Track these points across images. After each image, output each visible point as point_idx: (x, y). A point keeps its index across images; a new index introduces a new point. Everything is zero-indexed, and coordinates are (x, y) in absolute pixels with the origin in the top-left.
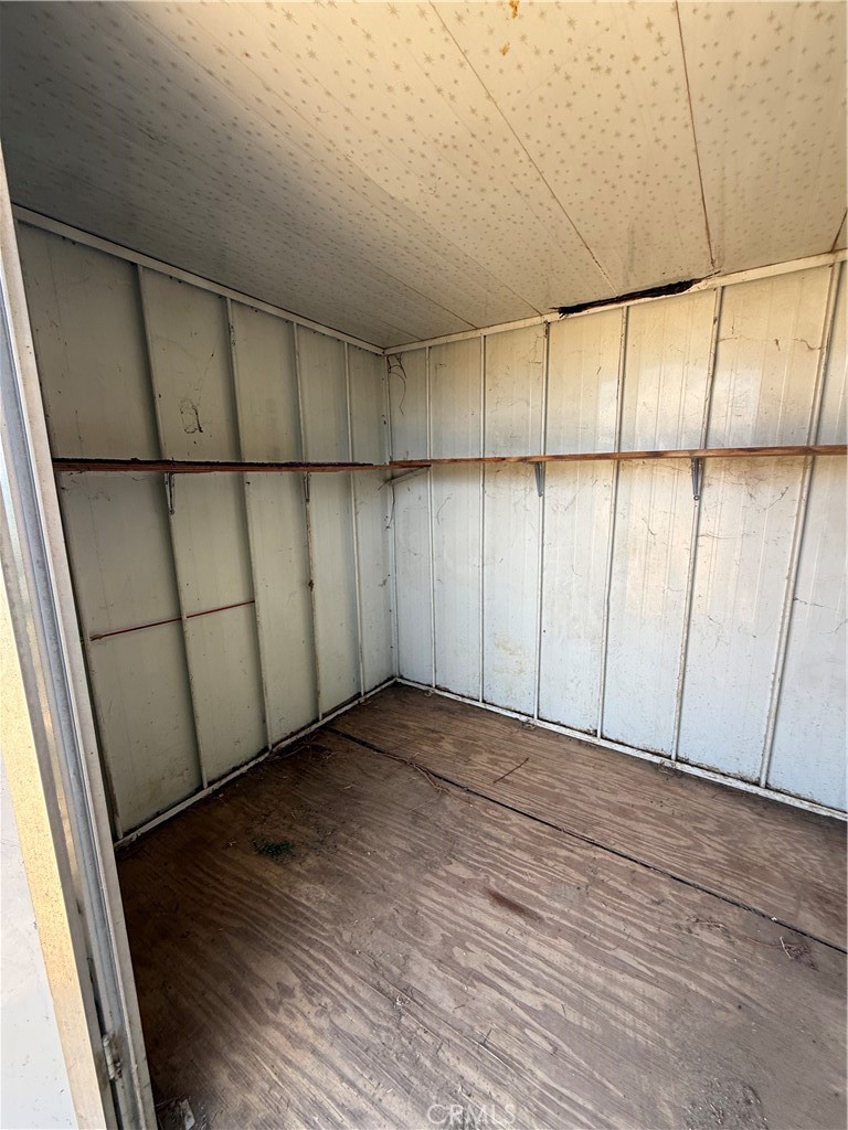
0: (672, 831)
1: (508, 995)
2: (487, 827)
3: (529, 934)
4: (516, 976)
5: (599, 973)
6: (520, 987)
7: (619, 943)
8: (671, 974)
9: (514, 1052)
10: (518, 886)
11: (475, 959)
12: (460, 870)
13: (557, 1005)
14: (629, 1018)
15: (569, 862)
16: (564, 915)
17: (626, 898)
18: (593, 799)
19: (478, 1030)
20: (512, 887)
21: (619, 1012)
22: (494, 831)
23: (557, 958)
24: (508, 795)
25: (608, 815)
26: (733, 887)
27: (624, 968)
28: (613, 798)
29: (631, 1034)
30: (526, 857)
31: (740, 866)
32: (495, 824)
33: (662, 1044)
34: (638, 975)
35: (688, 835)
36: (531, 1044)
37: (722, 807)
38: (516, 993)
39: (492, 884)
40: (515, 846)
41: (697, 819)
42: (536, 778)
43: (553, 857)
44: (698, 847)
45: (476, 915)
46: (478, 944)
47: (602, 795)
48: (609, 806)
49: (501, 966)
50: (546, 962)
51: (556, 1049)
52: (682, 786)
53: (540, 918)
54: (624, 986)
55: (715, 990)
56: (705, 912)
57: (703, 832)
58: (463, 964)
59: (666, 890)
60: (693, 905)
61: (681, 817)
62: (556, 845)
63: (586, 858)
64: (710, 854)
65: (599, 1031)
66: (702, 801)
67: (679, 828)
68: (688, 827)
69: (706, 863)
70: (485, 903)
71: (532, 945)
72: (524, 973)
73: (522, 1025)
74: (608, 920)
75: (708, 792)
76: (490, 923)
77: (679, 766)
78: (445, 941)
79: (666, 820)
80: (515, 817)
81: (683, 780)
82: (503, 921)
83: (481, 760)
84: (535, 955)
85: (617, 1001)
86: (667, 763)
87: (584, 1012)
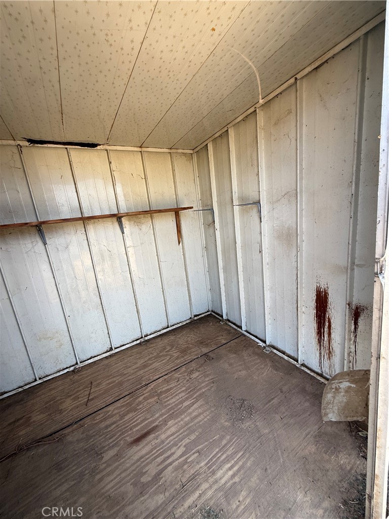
0: (162, 358)
1: (173, 461)
2: (103, 425)
3: (159, 435)
4: (169, 453)
5: (186, 417)
6: (173, 454)
7: (181, 402)
8: (198, 394)
9: (192, 472)
10: (139, 427)
11: (152, 470)
12: (112, 453)
13: (187, 441)
14: (202, 416)
15: (146, 399)
16: (161, 415)
17: (171, 389)
18: (132, 372)
19: (177, 487)
20: (137, 431)
21: (199, 419)
22: (108, 422)
23: (173, 429)
24: (99, 403)
25: (141, 372)
26: (188, 358)
27: (189, 407)
28: (138, 365)
29: (206, 420)
30: (130, 415)
31: (184, 351)
32: (105, 419)
33: (212, 411)
34: (193, 404)
35: (166, 355)
36: (192, 462)
37: (166, 340)
38: (175, 457)
39: (129, 439)
40: (122, 417)
41: (165, 349)
42: (104, 386)
43: (140, 403)
44: (171, 356)
45: (136, 458)
46: (145, 466)
47: (134, 367)
48: (140, 369)
49: (162, 458)
50: (172, 435)
51: (198, 452)
52: (152, 344)
53: (157, 426)
54: (193, 411)
55: (207, 385)
56: (189, 370)
57: (168, 351)
58: (150, 479)
59: (176, 375)
60: (185, 372)
61: (160, 352)
62: (136, 398)
63: (150, 391)
64: (176, 355)
65: (200, 430)
66: (161, 343)
67: (163, 355)
68: (164, 353)
69: (177, 358)
70: (135, 448)
71: (163, 437)
72: (170, 448)
73: (185, 462)
74: (173, 400)
75: (159, 339)
76: (144, 452)
77: (146, 338)
78: (135, 484)
79: (158, 357)
80: (111, 408)
81: (150, 342)
82: (147, 444)
83: (68, 404)
84: (167, 438)
85: (196, 417)
86: (142, 340)
87: (193, 431)
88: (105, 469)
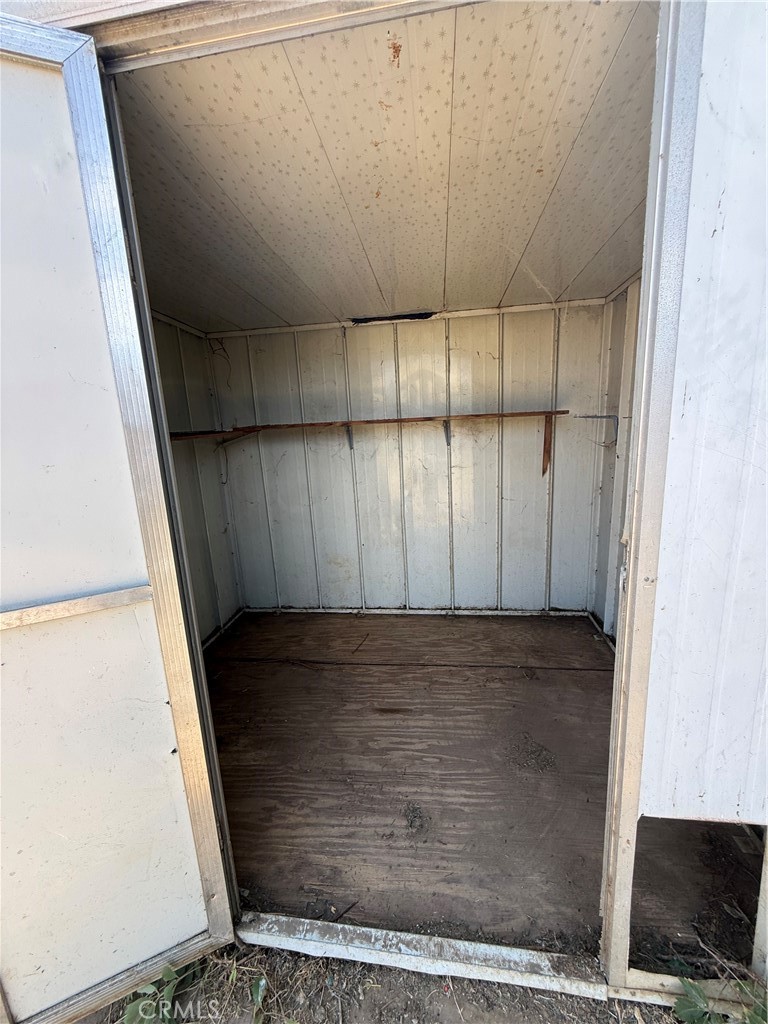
0: (463, 645)
1: (408, 750)
2: (359, 679)
3: (408, 719)
4: (409, 740)
5: (449, 721)
6: (414, 744)
7: (454, 705)
8: (482, 706)
9: (422, 770)
10: (392, 700)
11: (384, 743)
12: (354, 707)
13: (435, 742)
14: (470, 732)
15: (414, 679)
16: (422, 704)
17: (451, 684)
18: (416, 644)
19: (399, 771)
20: (387, 703)
21: (464, 732)
22: (365, 679)
23: (426, 723)
24: (366, 658)
25: (427, 649)
26: (500, 660)
27: (461, 714)
28: (427, 640)
29: (472, 737)
30: (390, 685)
31: (499, 651)
32: (363, 676)
33: (487, 735)
34: (468, 713)
35: (472, 645)
36: (428, 763)
37: (482, 626)
38: (412, 747)
39: (376, 705)
40: (380, 683)
41: (473, 636)
42: (377, 643)
43: (407, 679)
44: (478, 648)
45: (374, 723)
46: (379, 735)
47: (421, 640)
48: (427, 644)
49: (399, 740)
50: (421, 727)
51: (441, 759)
52: (461, 622)
53: (411, 710)
54: (463, 721)
55: (502, 705)
56: (490, 676)
57: (478, 641)
58: (377, 747)
59: (468, 673)
60: (483, 675)
61: (465, 637)
62: (405, 673)
63: (424, 673)
64: (484, 650)
65: (457, 743)
66: (473, 626)
67: (466, 642)
68: (470, 641)
69: (483, 654)
70: (377, 716)
71: (411, 723)
72: (411, 737)
73: (421, 758)
74: (446, 697)
75: (474, 621)
76: (384, 724)
77: (457, 612)
78: (361, 743)
79: (458, 641)
80: (374, 668)
81: (461, 619)
82: (390, 720)
83: (337, 644)
84: (414, 727)
85: (462, 728)
86: (450, 613)
87: (448, 739)
88: (343, 715)
